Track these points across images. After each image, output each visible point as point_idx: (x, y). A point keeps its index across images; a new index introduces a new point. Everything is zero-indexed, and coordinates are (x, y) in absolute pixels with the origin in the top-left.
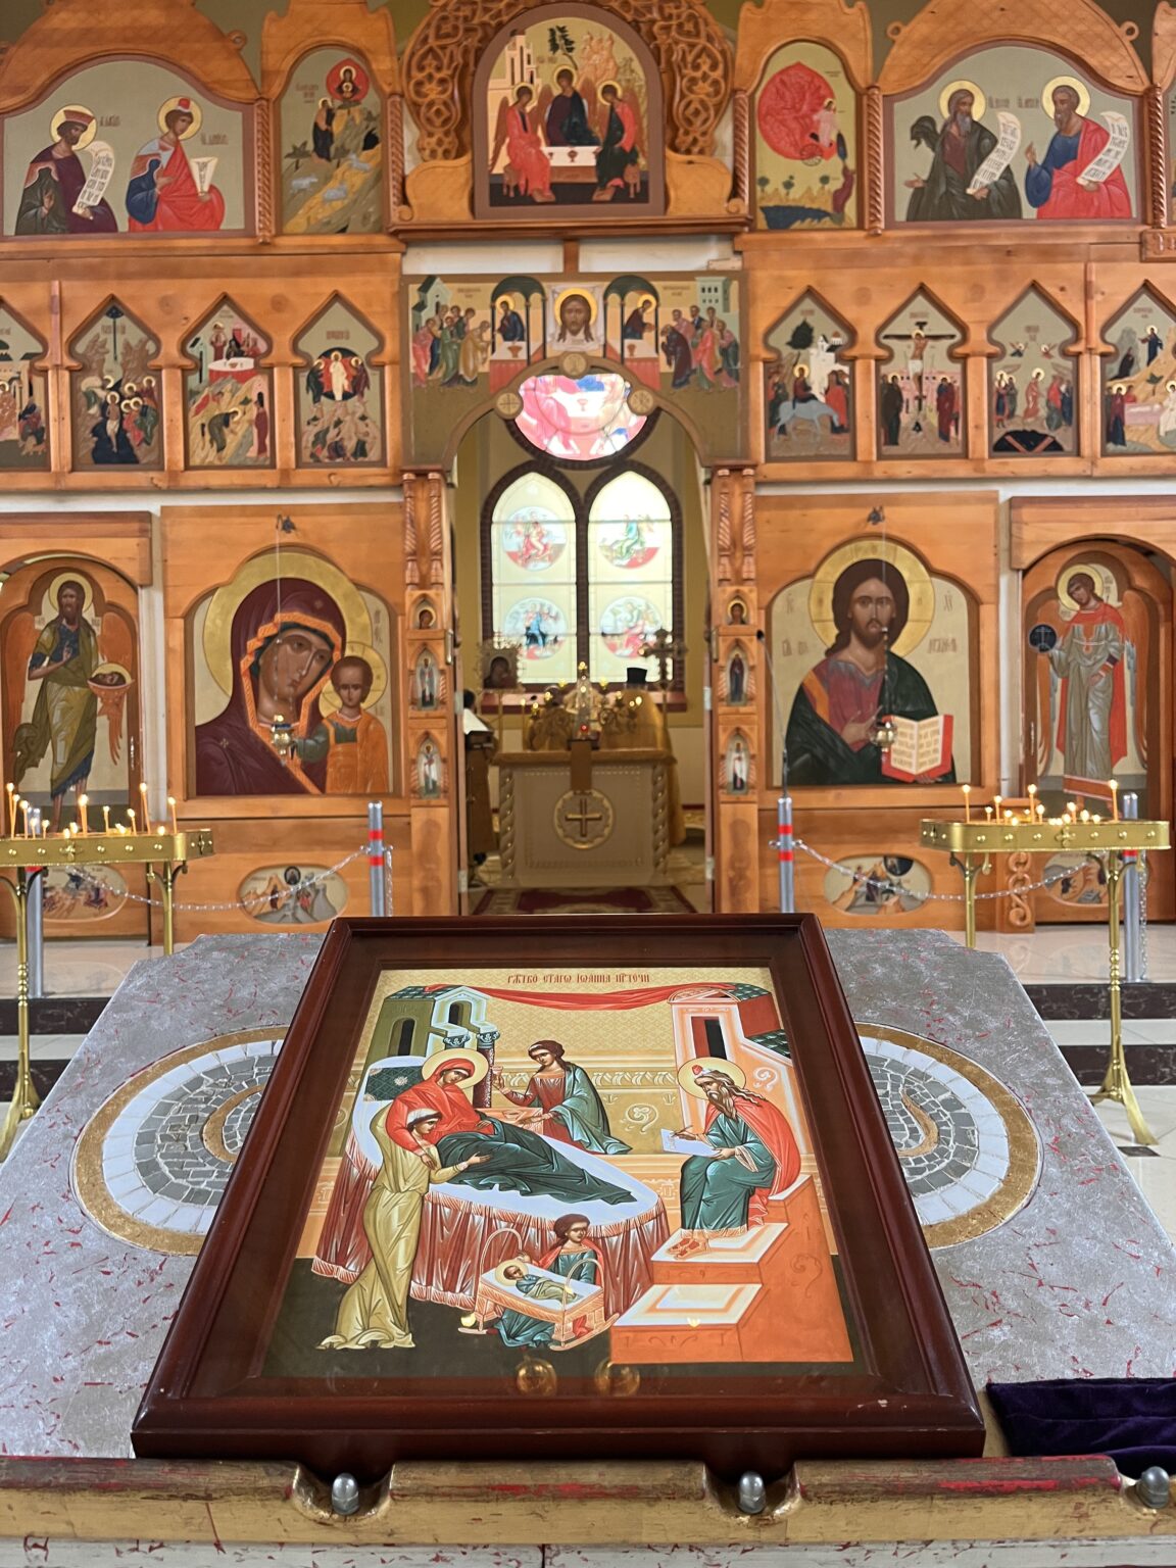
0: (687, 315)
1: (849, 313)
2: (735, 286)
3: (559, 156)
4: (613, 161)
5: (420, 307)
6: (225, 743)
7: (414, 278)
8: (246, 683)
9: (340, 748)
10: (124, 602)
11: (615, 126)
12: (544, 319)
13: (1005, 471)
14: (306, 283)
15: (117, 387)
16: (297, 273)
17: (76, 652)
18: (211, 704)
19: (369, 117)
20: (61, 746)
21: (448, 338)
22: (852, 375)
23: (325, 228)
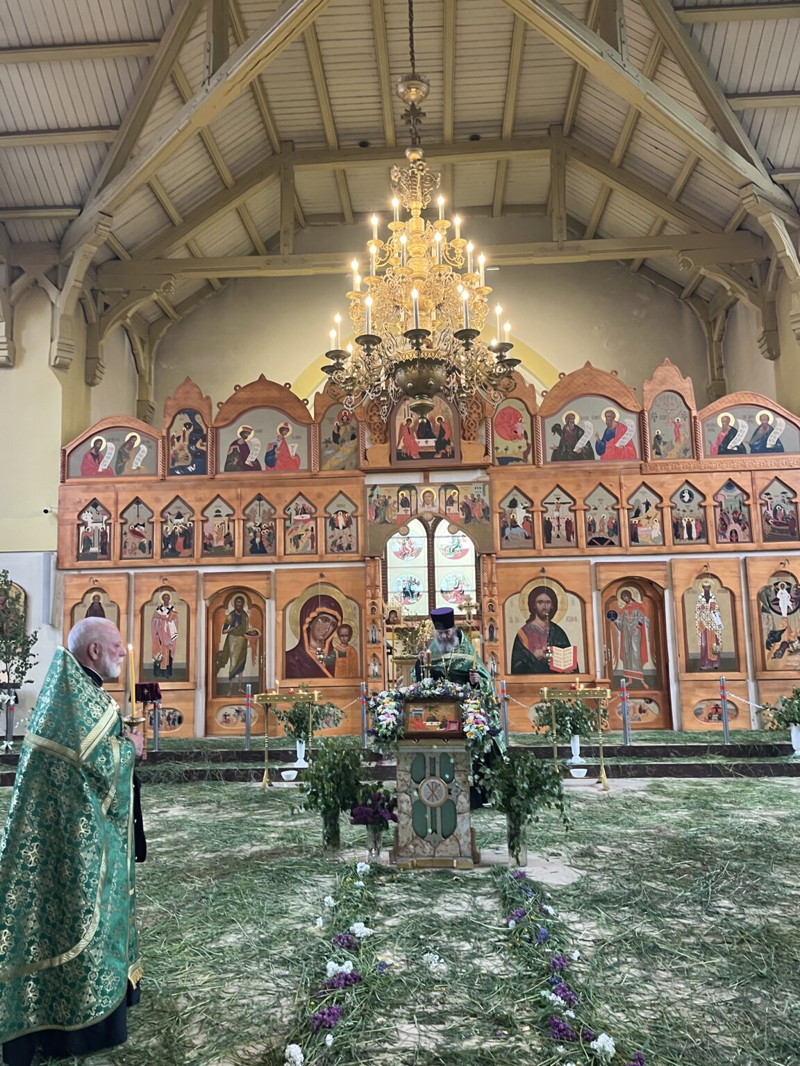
0: (469, 497)
1: (530, 496)
2: (487, 487)
3: (422, 443)
4: (441, 444)
5: (371, 496)
6: (297, 658)
7: (369, 486)
8: (305, 635)
9: (340, 659)
10: (260, 604)
11: (442, 432)
12: (417, 499)
13: (593, 553)
14: (329, 488)
15: (260, 526)
16: (327, 484)
17: (240, 623)
18: (292, 643)
19: (353, 429)
20: (233, 659)
21: (381, 507)
22: (533, 518)
23: (336, 468)
